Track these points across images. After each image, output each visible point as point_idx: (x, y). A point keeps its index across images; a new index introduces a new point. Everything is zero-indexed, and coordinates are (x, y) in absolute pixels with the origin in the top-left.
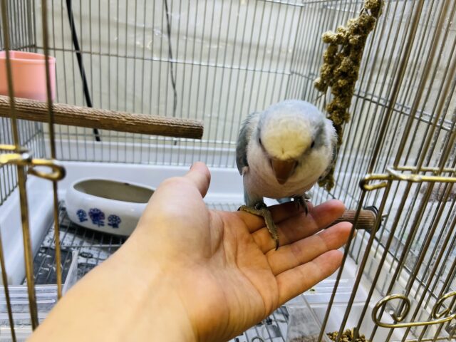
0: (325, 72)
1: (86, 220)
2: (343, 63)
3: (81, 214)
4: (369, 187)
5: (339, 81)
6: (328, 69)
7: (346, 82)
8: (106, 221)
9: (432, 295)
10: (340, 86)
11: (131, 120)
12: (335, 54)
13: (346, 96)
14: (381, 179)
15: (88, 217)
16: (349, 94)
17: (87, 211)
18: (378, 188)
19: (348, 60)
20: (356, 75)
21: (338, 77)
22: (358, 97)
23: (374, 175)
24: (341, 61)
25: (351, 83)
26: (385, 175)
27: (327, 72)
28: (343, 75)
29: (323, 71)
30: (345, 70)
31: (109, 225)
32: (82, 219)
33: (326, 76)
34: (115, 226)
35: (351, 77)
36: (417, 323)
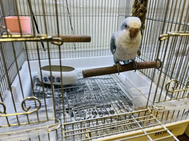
0: (134, 11)
1: (48, 81)
2: (141, 6)
3: (45, 79)
4: (162, 39)
5: (140, 14)
6: (135, 10)
7: (143, 14)
8: (55, 80)
9: (184, 85)
10: (141, 15)
11: (64, 37)
12: (137, 4)
13: (143, 19)
14: (166, 36)
15: (48, 79)
16: (144, 18)
17: (47, 77)
18: (165, 40)
19: (143, 5)
20: (146, 10)
21: (139, 13)
22: (148, 19)
23: (164, 35)
24: (140, 6)
25: (145, 14)
26: (167, 35)
27: (135, 11)
28: (141, 11)
29: (133, 11)
30: (142, 9)
31: (57, 81)
32: (46, 81)
33: (134, 13)
34: (59, 81)
35: (145, 12)
36: (181, 90)
